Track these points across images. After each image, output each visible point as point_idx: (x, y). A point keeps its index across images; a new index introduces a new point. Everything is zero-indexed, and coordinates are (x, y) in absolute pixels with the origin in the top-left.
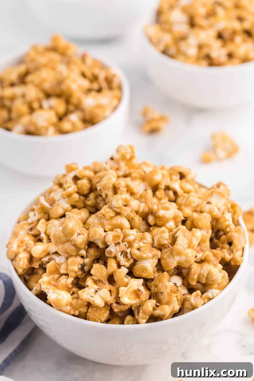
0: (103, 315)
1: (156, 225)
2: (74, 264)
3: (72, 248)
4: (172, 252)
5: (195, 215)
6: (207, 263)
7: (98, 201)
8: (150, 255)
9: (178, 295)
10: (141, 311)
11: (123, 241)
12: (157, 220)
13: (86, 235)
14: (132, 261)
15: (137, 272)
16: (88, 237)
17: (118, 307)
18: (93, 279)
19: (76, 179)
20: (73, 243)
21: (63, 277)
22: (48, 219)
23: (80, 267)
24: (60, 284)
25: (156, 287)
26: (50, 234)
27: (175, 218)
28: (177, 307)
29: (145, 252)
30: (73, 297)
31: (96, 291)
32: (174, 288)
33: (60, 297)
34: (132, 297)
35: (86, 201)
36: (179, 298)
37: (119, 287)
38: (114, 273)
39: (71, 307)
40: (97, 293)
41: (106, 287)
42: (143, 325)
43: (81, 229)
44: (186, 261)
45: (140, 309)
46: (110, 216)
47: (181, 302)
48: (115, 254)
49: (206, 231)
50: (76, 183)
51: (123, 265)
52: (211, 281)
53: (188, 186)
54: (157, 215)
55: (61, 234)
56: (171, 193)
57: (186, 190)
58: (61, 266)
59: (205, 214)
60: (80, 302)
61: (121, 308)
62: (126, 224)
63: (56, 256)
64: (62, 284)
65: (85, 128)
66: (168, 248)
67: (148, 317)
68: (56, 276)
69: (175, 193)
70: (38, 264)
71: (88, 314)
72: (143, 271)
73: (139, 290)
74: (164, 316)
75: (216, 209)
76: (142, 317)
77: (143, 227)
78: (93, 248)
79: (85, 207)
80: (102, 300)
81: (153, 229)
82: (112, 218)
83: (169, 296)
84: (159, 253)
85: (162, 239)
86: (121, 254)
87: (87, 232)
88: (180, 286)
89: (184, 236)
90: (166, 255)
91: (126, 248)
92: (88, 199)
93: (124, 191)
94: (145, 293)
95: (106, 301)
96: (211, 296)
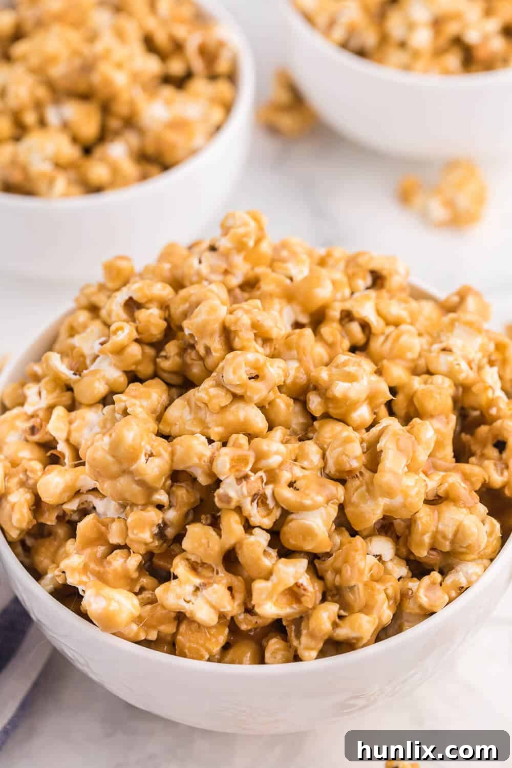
0: (214, 640)
1: (326, 416)
2: (141, 525)
3: (136, 488)
4: (370, 487)
5: (417, 383)
6: (452, 504)
7: (189, 361)
8: (320, 499)
9: (389, 585)
10: (304, 632)
11: (255, 470)
12: (330, 405)
13: (166, 456)
14: (277, 513)
15: (290, 539)
16: (172, 460)
17: (251, 621)
18: (188, 560)
19: (132, 306)
20: (137, 478)
21: (116, 554)
22: (72, 407)
23: (156, 530)
24: (109, 569)
25: (336, 574)
26: (79, 444)
27: (371, 399)
28: (387, 614)
29: (307, 492)
30: (143, 598)
31: (197, 589)
32: (378, 569)
33: (114, 606)
34: (284, 600)
35: (158, 360)
36: (390, 592)
37: (253, 580)
38: (238, 546)
39: (138, 625)
40: (199, 593)
41: (220, 581)
42: (312, 664)
43: (153, 443)
44: (404, 506)
45: (302, 627)
46: (219, 405)
47: (395, 602)
48: (239, 501)
49: (444, 419)
50: (133, 319)
51: (258, 525)
52: (464, 547)
53: (396, 309)
54: (329, 394)
55: (110, 459)
56: (355, 327)
57: (390, 318)
58: (109, 525)
59: (438, 379)
60: (159, 611)
61: (256, 620)
62: (259, 421)
63: (97, 497)
64: (115, 571)
65: (144, 177)
66: (361, 478)
67: (321, 645)
68: (101, 550)
69: (365, 326)
70: (55, 515)
71: (179, 637)
72: (304, 539)
73: (298, 585)
74: (358, 639)
75: (464, 366)
76: (307, 646)
77: (297, 421)
78: (183, 484)
79: (155, 375)
80: (212, 611)
81: (321, 426)
82: (223, 409)
83: (369, 590)
84: (339, 491)
85: (347, 458)
86: (253, 501)
87: (170, 449)
88: (391, 560)
89: (399, 449)
90: (356, 494)
91: (264, 485)
92: (163, 354)
93: (248, 340)
94: (312, 589)
95: (222, 612)
96: (464, 582)
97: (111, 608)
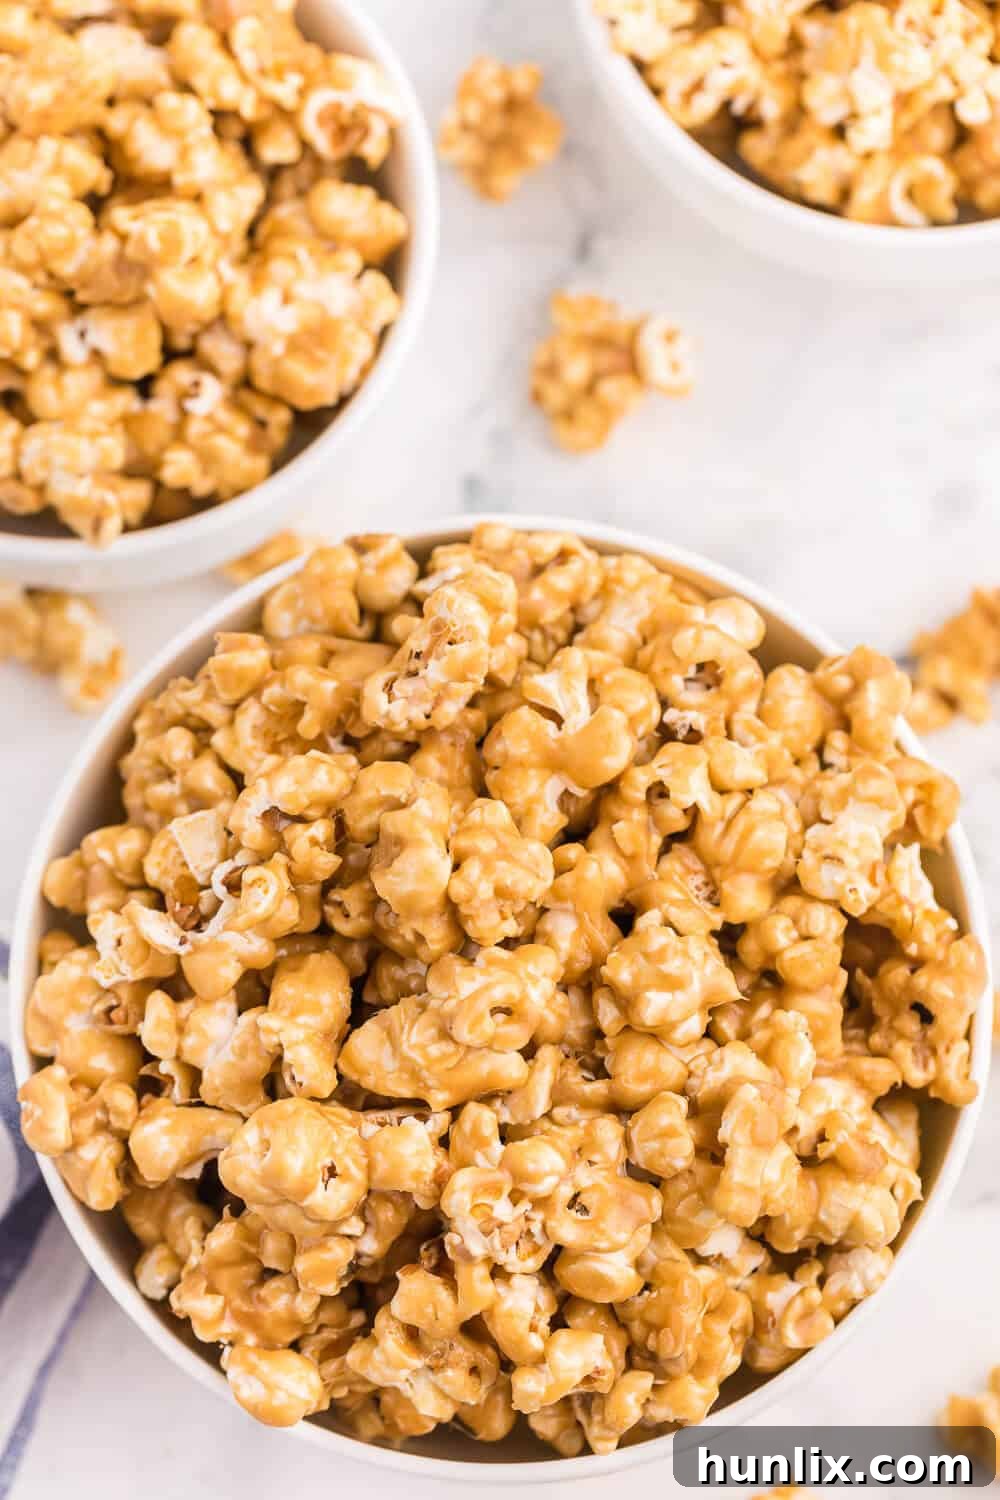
1: (628, 1030)
4: (705, 1192)
10: (596, 1417)
13: (359, 1175)
14: (547, 1251)
16: (369, 1178)
21: (274, 1285)
23: (344, 1272)
24: (264, 1312)
27: (704, 1006)
28: (732, 1365)
29: (601, 1225)
36: (738, 1324)
38: (485, 1315)
41: (458, 1363)
43: (334, 1150)
45: (595, 1409)
47: (745, 1338)
49: (829, 991)
51: (519, 1270)
56: (672, 813)
58: (262, 1237)
64: (276, 1317)
68: (250, 1274)
75: (863, 890)
76: (602, 1436)
81: (620, 1049)
83: (702, 1337)
87: (364, 1161)
88: (738, 1251)
89: (755, 1143)
90: (682, 1204)
92: (336, 896)
96: (857, 1290)
97: (276, 1403)
